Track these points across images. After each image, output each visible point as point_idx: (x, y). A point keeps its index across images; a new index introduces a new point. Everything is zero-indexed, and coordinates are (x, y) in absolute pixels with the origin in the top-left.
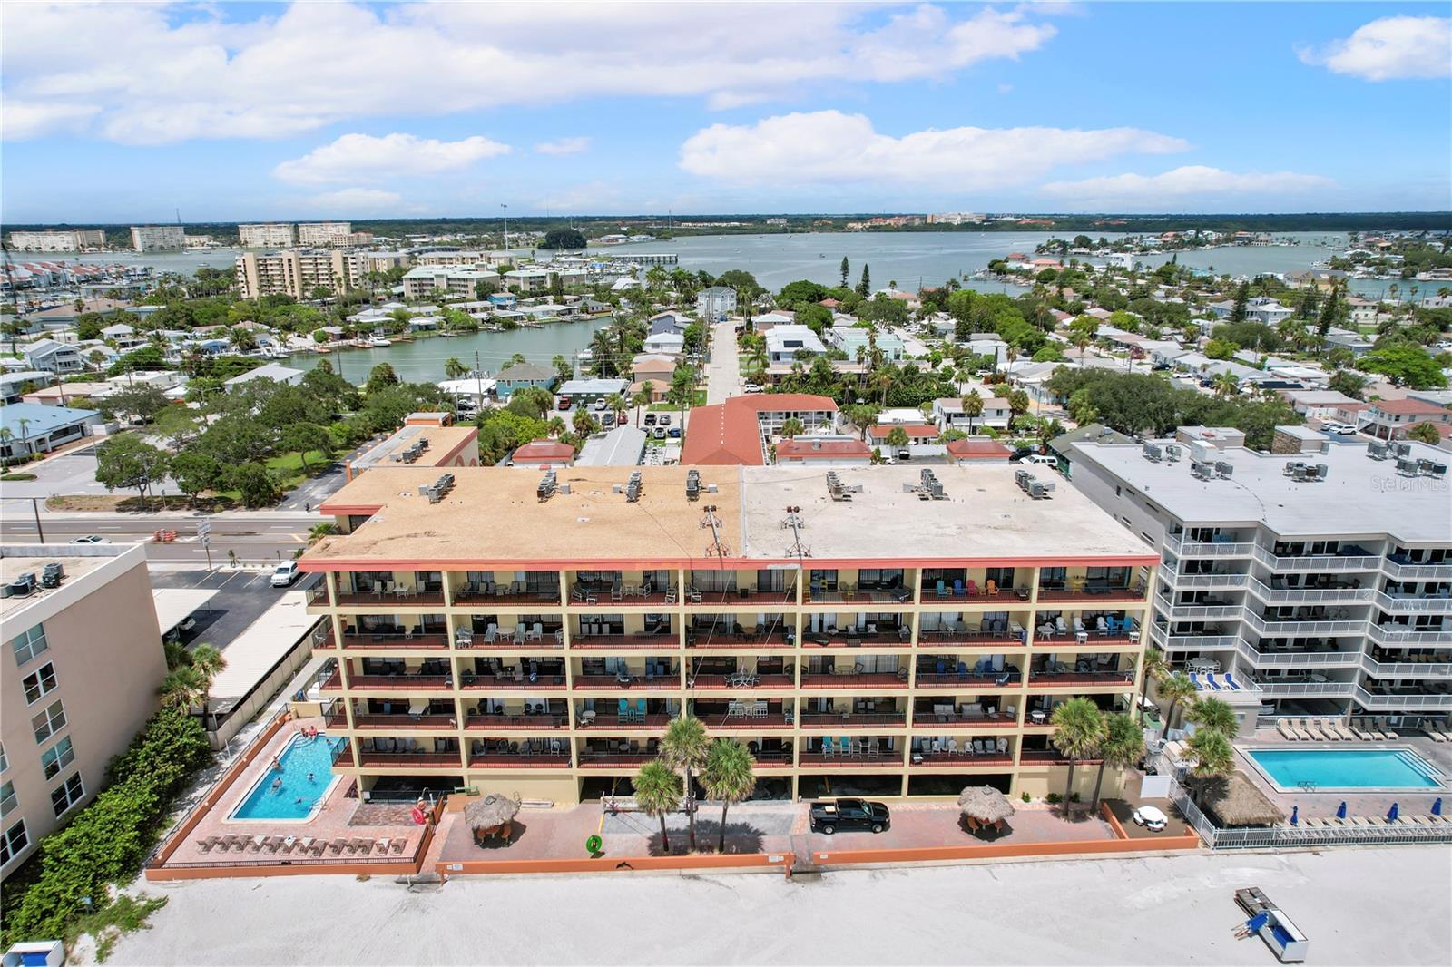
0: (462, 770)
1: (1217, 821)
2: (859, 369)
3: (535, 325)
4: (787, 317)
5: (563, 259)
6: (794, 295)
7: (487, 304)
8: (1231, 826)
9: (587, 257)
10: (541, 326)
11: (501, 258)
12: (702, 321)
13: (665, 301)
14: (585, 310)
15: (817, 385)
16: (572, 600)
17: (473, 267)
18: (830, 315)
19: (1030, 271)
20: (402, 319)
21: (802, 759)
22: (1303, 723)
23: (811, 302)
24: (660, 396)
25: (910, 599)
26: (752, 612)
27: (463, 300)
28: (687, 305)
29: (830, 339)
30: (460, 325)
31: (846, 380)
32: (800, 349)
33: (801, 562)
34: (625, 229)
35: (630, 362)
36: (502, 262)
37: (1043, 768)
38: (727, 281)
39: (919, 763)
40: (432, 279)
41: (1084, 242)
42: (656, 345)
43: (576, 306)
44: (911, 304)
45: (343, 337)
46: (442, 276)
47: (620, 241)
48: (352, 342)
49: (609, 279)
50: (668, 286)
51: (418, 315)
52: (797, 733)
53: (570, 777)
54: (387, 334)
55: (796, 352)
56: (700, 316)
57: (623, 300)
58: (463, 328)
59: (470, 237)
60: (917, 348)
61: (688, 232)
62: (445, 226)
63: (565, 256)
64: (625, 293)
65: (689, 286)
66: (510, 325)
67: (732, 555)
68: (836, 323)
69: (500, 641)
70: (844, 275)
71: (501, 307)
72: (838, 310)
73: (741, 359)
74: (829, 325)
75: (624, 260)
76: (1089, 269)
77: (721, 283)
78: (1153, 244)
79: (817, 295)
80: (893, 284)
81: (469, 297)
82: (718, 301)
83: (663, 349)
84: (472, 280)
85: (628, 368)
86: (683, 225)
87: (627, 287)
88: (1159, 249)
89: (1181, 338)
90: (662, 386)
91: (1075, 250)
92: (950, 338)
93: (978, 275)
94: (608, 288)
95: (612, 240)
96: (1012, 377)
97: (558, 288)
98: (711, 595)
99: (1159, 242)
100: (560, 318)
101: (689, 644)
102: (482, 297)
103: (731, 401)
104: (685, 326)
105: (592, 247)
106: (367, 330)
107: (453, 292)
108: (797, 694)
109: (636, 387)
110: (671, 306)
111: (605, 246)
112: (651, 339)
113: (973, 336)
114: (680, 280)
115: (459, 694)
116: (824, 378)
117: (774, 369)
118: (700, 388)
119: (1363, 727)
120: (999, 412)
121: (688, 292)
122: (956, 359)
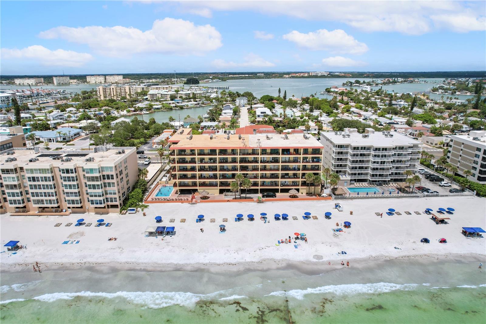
0: (198, 188)
1: (335, 195)
2: (280, 119)
3: (188, 108)
4: (262, 105)
5: (193, 88)
6: (264, 99)
7: (173, 102)
8: (337, 195)
9: (200, 87)
10: (191, 108)
11: (175, 88)
12: (238, 106)
13: (226, 101)
14: (203, 103)
15: (269, 123)
16: (219, 155)
17: (167, 90)
18: (274, 105)
19: (337, 92)
20: (151, 106)
21: (260, 186)
22: (359, 184)
23: (269, 101)
24: (227, 126)
25: (279, 155)
26: (251, 157)
27: (166, 100)
28: (233, 102)
29: (274, 112)
30: (168, 108)
31: (277, 122)
32: (265, 114)
33: (260, 147)
34: (211, 77)
35: (219, 117)
36: (176, 89)
37: (305, 187)
38: (245, 95)
39: (282, 186)
40: (156, 94)
41: (358, 82)
42: (225, 113)
43: (200, 102)
44: (299, 102)
45: (134, 111)
46: (159, 93)
47: (210, 81)
48: (138, 112)
49: (209, 94)
50: (227, 96)
51: (155, 105)
52: (259, 180)
53: (218, 189)
54: (147, 110)
55: (264, 115)
56: (237, 105)
57: (214, 101)
58: (168, 109)
59: (161, 80)
60: (298, 114)
61: (232, 78)
62: (153, 76)
63: (194, 87)
64: (214, 99)
65: (234, 96)
66: (182, 108)
67: (248, 146)
68: (276, 107)
69: (205, 163)
70: (279, 93)
71: (178, 103)
72: (277, 104)
73: (249, 117)
74: (274, 108)
75: (212, 88)
76: (356, 91)
77: (243, 96)
78: (380, 83)
79: (271, 99)
80: (293, 96)
81: (167, 100)
82: (242, 101)
83: (227, 114)
84: (169, 94)
85: (218, 119)
86: (230, 76)
87: (215, 97)
88: (382, 84)
89: (373, 111)
90: (228, 124)
91: (354, 85)
92: (308, 111)
93: (321, 93)
94: (209, 97)
95: (207, 81)
96: (322, 122)
97: (194, 97)
98: (244, 154)
99: (382, 82)
100: (196, 106)
101: (240, 163)
102: (172, 100)
103: (246, 127)
104: (233, 108)
105: (201, 83)
106: (141, 109)
107: (163, 98)
108: (259, 172)
109: (221, 124)
110: (228, 102)
111: (205, 83)
112: (224, 111)
113: (314, 111)
114: (231, 95)
115: (198, 173)
116: (271, 121)
117: (258, 119)
118: (238, 125)
119: (371, 184)
120: (315, 130)
121: (233, 98)
122: (309, 117)
